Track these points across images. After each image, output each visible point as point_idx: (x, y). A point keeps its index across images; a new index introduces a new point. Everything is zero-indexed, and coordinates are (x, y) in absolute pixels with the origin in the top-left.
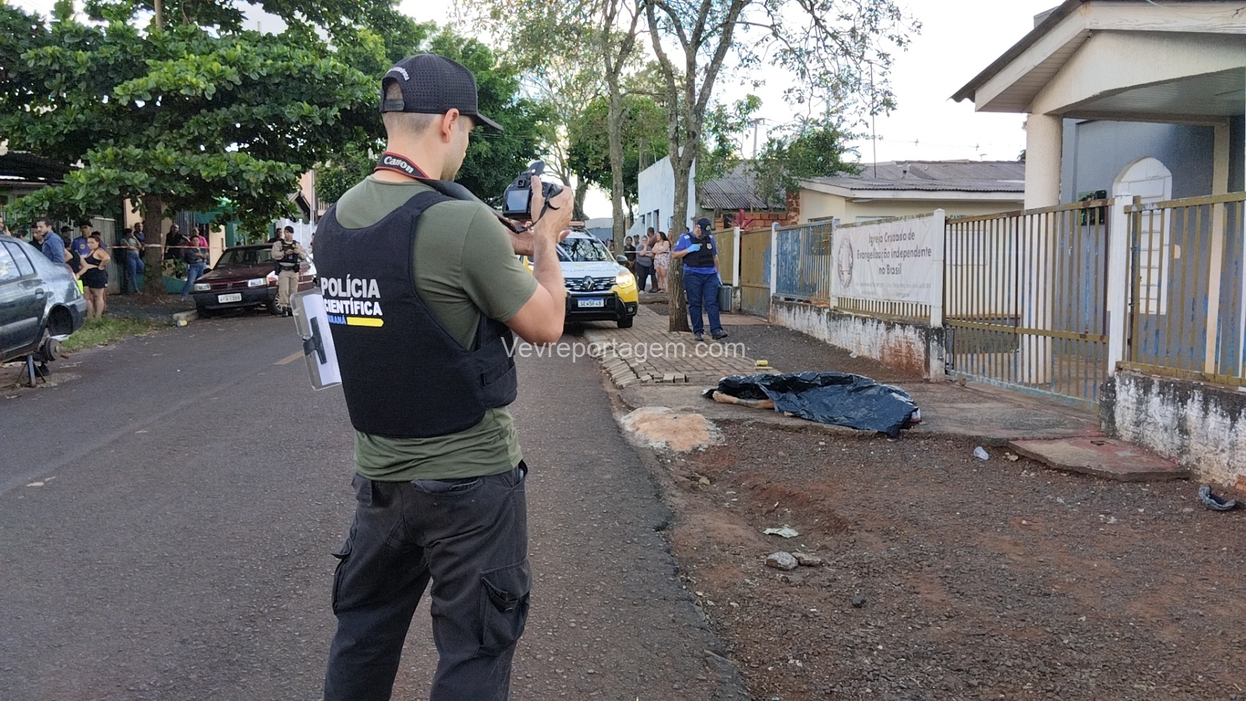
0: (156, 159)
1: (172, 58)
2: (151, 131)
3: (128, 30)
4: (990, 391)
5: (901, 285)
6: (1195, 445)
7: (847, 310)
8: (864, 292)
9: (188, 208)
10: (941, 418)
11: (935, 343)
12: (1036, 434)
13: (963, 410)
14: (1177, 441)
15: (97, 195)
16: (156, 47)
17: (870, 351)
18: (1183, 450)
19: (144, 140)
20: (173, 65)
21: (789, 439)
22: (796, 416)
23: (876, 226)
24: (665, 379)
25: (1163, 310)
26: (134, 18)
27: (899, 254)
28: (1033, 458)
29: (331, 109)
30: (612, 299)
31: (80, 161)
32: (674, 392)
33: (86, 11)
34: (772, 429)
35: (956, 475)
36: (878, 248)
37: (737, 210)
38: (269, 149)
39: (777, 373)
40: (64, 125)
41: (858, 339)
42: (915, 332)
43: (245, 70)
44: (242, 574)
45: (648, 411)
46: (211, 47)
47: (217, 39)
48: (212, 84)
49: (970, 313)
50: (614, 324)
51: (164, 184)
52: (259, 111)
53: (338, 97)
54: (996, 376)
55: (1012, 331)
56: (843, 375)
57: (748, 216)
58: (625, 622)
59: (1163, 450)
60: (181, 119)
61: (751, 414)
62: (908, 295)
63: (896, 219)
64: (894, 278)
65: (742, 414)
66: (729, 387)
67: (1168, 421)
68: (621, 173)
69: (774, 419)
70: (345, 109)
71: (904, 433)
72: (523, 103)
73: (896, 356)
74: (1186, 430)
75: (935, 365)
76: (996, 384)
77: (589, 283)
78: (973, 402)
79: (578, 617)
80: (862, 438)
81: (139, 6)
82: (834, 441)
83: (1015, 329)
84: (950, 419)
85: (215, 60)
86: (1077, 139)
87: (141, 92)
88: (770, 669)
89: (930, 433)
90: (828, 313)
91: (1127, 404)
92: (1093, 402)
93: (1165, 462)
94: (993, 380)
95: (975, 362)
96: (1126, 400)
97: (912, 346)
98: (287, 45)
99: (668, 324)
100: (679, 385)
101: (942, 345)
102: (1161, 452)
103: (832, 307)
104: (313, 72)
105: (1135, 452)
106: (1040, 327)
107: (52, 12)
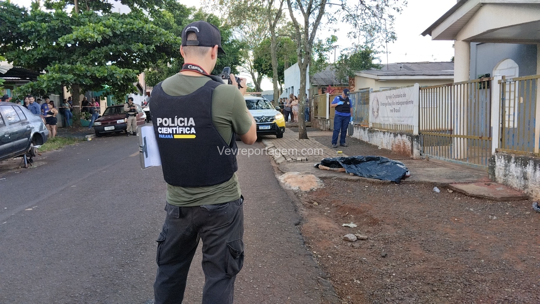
0: (77, 69)
1: (83, 25)
2: (74, 57)
3: (64, 13)
4: (440, 163)
5: (401, 117)
6: (530, 184)
7: (376, 128)
8: (384, 120)
9: (91, 90)
10: (418, 175)
11: (416, 142)
12: (461, 181)
13: (428, 171)
14: (523, 183)
15: (52, 85)
16: (76, 20)
17: (387, 146)
18: (525, 187)
19: (71, 61)
20: (83, 28)
21: (352, 185)
22: (355, 175)
23: (389, 91)
24: (297, 160)
25: (516, 126)
26: (66, 8)
27: (398, 103)
28: (459, 191)
29: (151, 45)
30: (274, 126)
31: (44, 70)
32: (301, 166)
33: (45, 5)
34: (344, 181)
35: (426, 200)
36: (390, 101)
37: (328, 86)
38: (125, 63)
39: (346, 156)
40: (37, 55)
41: (381, 141)
42: (407, 137)
43: (114, 30)
44: (118, 246)
45: (290, 174)
46: (99, 20)
47: (102, 17)
48: (100, 36)
49: (430, 129)
50: (275, 136)
51: (80, 80)
52: (120, 47)
53: (154, 40)
54: (443, 156)
55: (449, 136)
56: (375, 156)
57: (333, 88)
58: (283, 265)
59: (517, 187)
60: (87, 51)
61: (335, 174)
62: (403, 121)
63: (398, 88)
64: (397, 114)
65: (331, 174)
66: (326, 163)
67: (519, 174)
68: (277, 71)
69: (346, 177)
70: (157, 45)
71: (402, 181)
72: (234, 41)
73: (398, 148)
74: (527, 178)
75: (416, 151)
76: (443, 159)
77: (264, 119)
78: (433, 168)
79: (263, 263)
80: (384, 184)
81: (67, 3)
82: (372, 186)
83: (450, 135)
84: (423, 175)
85: (101, 26)
86: (477, 51)
87: (70, 40)
88: (346, 284)
89: (414, 181)
90: (368, 130)
91: (500, 167)
92: (486, 166)
93: (517, 192)
94: (441, 158)
95: (433, 150)
96: (500, 165)
97: (405, 144)
98: (132, 18)
99: (299, 136)
100: (304, 162)
101: (418, 143)
102: (516, 188)
103: (370, 127)
104: (143, 30)
105: (504, 188)
106: (462, 134)
107: (31, 7)
